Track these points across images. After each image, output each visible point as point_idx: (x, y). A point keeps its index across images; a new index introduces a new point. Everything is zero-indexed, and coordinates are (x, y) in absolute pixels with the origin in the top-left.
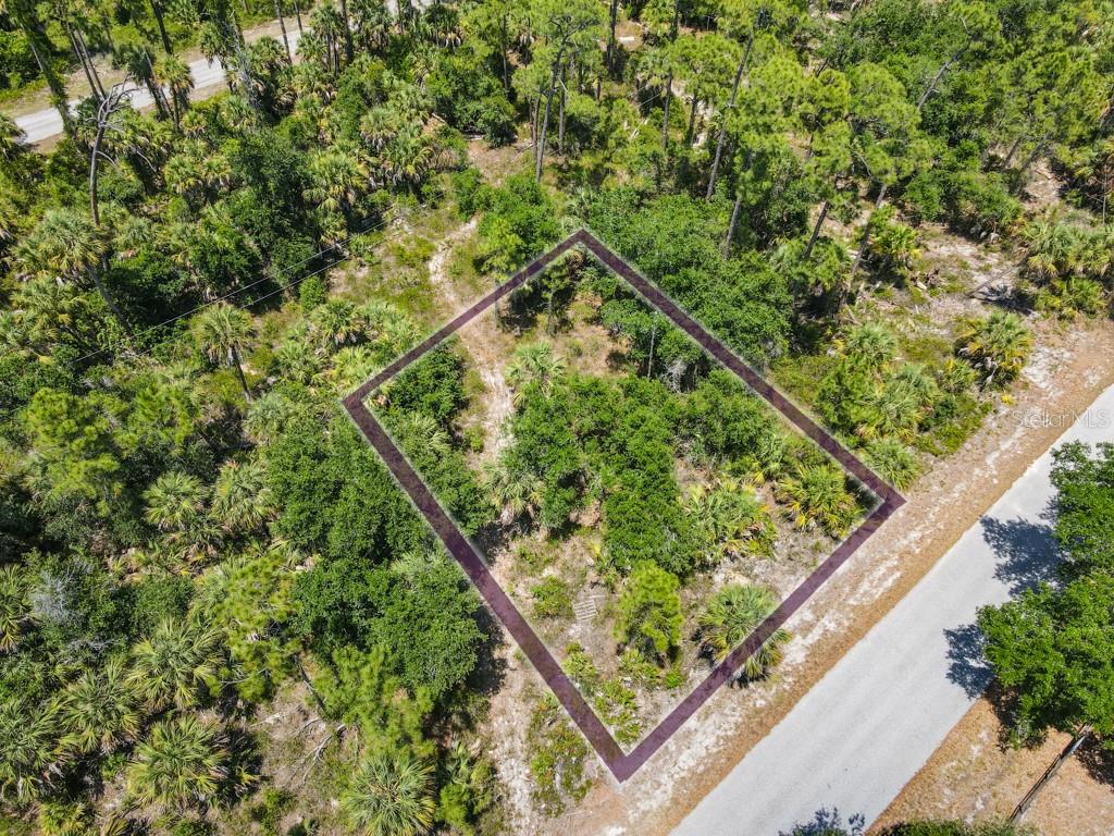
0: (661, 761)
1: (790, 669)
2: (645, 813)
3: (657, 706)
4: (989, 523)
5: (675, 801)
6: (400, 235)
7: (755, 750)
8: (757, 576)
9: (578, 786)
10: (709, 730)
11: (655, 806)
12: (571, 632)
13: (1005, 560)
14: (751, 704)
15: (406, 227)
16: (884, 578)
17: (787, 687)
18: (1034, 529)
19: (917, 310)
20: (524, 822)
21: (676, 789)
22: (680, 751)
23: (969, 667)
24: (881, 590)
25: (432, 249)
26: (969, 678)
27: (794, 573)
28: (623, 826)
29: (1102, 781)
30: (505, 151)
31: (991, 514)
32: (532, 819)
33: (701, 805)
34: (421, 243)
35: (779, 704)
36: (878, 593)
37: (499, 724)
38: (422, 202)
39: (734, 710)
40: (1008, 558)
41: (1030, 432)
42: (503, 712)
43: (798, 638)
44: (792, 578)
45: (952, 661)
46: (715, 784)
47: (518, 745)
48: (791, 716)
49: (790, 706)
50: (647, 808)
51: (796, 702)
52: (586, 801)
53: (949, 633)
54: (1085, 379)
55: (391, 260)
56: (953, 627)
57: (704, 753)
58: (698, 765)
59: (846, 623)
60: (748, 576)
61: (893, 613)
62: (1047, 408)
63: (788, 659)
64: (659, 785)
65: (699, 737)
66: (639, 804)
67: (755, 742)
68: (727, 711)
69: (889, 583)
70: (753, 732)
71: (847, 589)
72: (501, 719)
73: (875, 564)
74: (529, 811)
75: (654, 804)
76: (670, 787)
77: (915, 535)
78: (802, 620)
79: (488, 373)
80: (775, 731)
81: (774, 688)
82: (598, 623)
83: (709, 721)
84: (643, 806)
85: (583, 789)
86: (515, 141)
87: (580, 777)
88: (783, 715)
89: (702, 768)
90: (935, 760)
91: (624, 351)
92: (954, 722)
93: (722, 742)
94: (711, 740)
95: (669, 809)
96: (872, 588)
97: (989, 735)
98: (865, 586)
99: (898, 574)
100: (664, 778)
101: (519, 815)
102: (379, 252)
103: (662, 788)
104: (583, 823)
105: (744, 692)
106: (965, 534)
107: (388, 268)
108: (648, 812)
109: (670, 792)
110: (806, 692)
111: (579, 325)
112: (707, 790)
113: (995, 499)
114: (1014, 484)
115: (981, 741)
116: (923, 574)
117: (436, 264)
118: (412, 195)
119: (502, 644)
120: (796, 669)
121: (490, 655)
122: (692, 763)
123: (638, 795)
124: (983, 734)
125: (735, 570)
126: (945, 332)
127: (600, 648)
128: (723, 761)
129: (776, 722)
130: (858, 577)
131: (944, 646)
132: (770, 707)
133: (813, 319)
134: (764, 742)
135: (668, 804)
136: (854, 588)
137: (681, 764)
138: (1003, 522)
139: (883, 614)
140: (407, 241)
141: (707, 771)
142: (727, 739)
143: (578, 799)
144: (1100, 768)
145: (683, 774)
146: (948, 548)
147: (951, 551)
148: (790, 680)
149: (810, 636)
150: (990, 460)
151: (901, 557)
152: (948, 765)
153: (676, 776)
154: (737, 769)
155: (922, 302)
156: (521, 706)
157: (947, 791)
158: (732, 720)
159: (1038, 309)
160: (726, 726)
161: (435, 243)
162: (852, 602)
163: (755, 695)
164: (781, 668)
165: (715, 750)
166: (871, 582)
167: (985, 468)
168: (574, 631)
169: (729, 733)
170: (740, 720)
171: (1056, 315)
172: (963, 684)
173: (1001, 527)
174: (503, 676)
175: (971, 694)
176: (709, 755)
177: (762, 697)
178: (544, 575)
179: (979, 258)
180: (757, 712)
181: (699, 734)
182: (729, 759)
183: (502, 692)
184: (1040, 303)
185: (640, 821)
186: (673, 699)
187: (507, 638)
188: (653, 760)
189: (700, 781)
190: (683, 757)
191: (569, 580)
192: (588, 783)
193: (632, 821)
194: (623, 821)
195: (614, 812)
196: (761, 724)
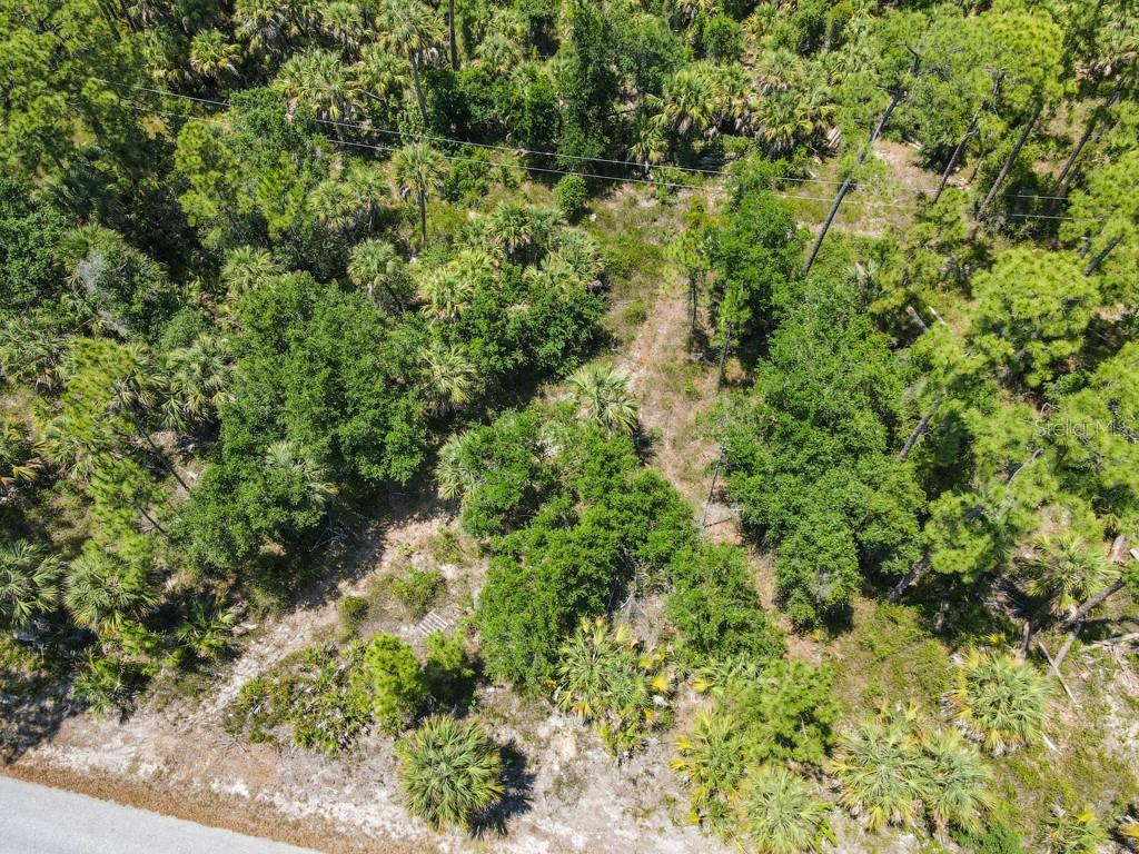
0: (328, 788)
2: (272, 805)
3: (378, 749)
5: (297, 825)
8: (586, 758)
9: (263, 731)
10: (385, 814)
11: (283, 810)
12: (404, 629)
14: (438, 839)
20: (211, 709)
21: (309, 819)
22: (348, 799)
27: (618, 795)
28: (251, 792)
32: (216, 714)
37: (281, 631)
42: (294, 627)
43: (545, 845)
44: (612, 797)
47: (272, 659)
50: (278, 803)
52: (256, 747)
57: (359, 822)
58: (344, 825)
60: (579, 750)
63: (512, 848)
64: (306, 801)
65: (372, 809)
66: (278, 794)
72: (287, 630)
74: (221, 707)
75: (285, 807)
76: (307, 811)
78: (569, 836)
83: (393, 808)
84: (278, 799)
85: (263, 737)
87: (272, 727)
89: (343, 829)
93: (380, 833)
94: (375, 822)
95: (286, 823)
100: (314, 801)
101: (214, 702)
102: (683, 195)
103: (303, 805)
108: (275, 807)
109: (304, 814)
119: (353, 583)
121: (338, 580)
122: (343, 817)
123: (284, 788)
125: (575, 731)
128: (361, 846)
133: (1009, 612)
135: (291, 819)
137: (336, 809)
141: (341, 836)
142: (386, 836)
143: (253, 739)
145: (327, 816)
153: (322, 811)
156: (308, 636)
158: (409, 829)
160: (398, 828)
164: (499, 846)
165: (368, 831)
168: (408, 629)
169: (393, 835)
170: (414, 837)
174: (325, 604)
176: (360, 828)
177: (452, 845)
178: (444, 568)
181: (376, 807)
183: (312, 613)
185: (261, 805)
186: (392, 761)
187: (363, 583)
188: (326, 781)
189: (328, 835)
190: (344, 806)
191: (453, 591)
192: (271, 738)
193: (258, 798)
194: (255, 790)
195: (259, 777)
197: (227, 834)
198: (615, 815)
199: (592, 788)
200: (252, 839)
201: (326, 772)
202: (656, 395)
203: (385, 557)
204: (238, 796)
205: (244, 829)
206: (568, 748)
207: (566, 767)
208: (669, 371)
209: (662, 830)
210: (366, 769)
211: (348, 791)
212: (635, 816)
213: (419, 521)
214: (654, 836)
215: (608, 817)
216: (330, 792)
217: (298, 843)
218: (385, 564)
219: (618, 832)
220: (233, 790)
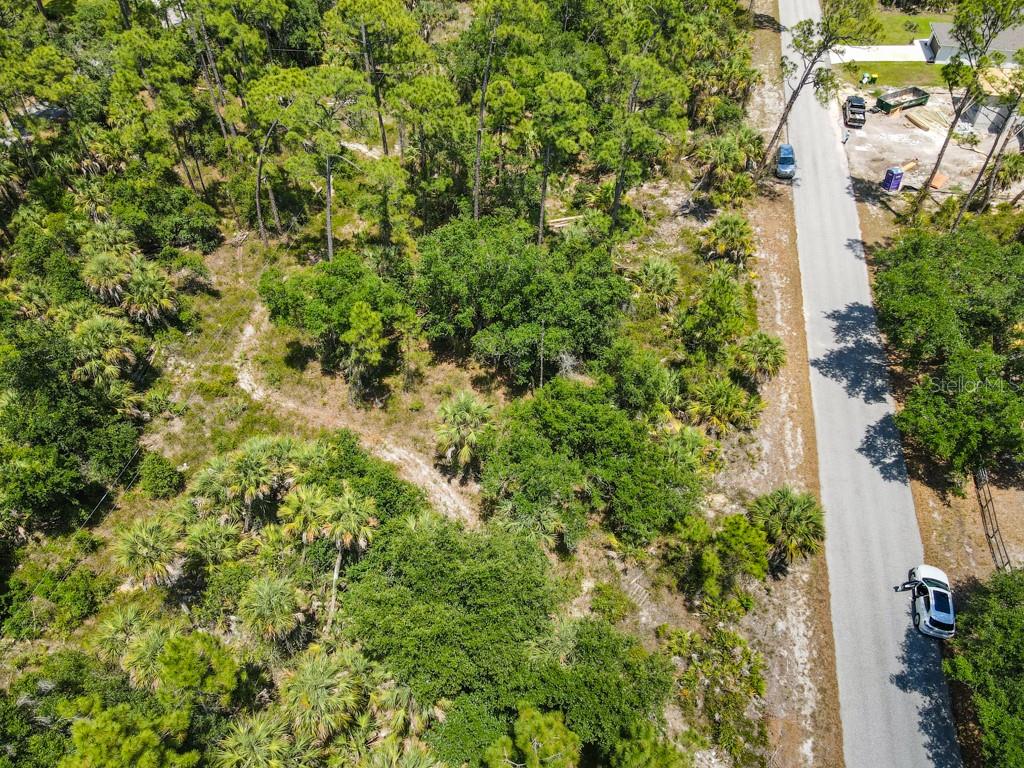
0: (788, 669)
2: (813, 716)
4: (815, 363)
5: (822, 690)
6: (184, 372)
8: (724, 488)
9: (755, 734)
10: (794, 622)
11: (814, 705)
12: (643, 620)
13: (845, 382)
14: (801, 583)
15: (183, 362)
16: (794, 438)
18: (840, 352)
19: (653, 241)
21: (815, 681)
22: (791, 652)
23: (889, 465)
24: (801, 447)
25: (231, 370)
26: (895, 472)
27: (743, 471)
29: (1007, 488)
30: (222, 252)
31: (812, 356)
34: (214, 371)
35: (817, 570)
36: (800, 450)
38: (184, 331)
39: (795, 595)
40: (845, 380)
41: (784, 292)
44: (745, 474)
45: (877, 468)
46: (833, 657)
48: (831, 572)
50: (811, 711)
52: (771, 741)
53: (860, 450)
54: (780, 241)
55: (198, 399)
56: (859, 445)
58: (811, 652)
59: (802, 484)
60: (719, 492)
61: (821, 458)
62: (779, 271)
64: (802, 687)
65: (793, 632)
66: (803, 713)
67: (828, 607)
68: (792, 599)
69: (800, 440)
70: (821, 601)
71: (781, 460)
73: (781, 430)
75: (811, 703)
76: (809, 684)
77: (784, 397)
79: (385, 453)
80: (832, 589)
82: (655, 599)
83: (789, 616)
84: (807, 711)
85: (761, 734)
86: (223, 239)
87: (751, 726)
88: (826, 574)
89: (815, 652)
90: (925, 540)
91: (482, 373)
92: (912, 507)
93: (809, 624)
94: (802, 628)
95: (823, 700)
96: (795, 448)
97: (934, 502)
98: (789, 451)
99: (799, 430)
100: (801, 680)
102: (176, 398)
103: (806, 688)
104: (784, 759)
105: (790, 577)
106: (811, 378)
107: (201, 409)
108: (814, 713)
109: (812, 686)
111: (426, 370)
112: (832, 664)
113: (805, 345)
114: (806, 329)
115: (934, 509)
116: (812, 420)
117: (246, 380)
118: (172, 330)
122: (806, 654)
123: (796, 707)
124: (931, 504)
126: (680, 248)
127: (673, 616)
128: (822, 636)
129: (827, 584)
130: (780, 446)
131: (864, 461)
132: (814, 576)
135: (820, 697)
136: (785, 457)
137: (800, 661)
138: (822, 358)
139: (816, 463)
140: (197, 375)
141: (820, 653)
142: (810, 619)
143: (764, 744)
144: (999, 480)
145: (808, 666)
146: (810, 394)
147: (813, 395)
150: (779, 320)
151: (791, 418)
152: (933, 537)
153: (806, 672)
154: (835, 634)
155: (651, 233)
157: (948, 554)
158: (800, 602)
159: (718, 207)
160: (801, 611)
161: (227, 364)
162: (792, 467)
163: (798, 574)
165: (810, 633)
166: (790, 445)
167: (781, 329)
168: (645, 617)
169: (808, 613)
170: (805, 599)
171: (729, 206)
172: (895, 478)
173: (823, 362)
175: (904, 482)
176: (810, 639)
177: (803, 572)
178: (585, 589)
179: (655, 187)
180: (810, 584)
181: (791, 629)
182: (825, 633)
184: (717, 202)
185: (816, 726)
186: (756, 617)
188: (782, 673)
189: (822, 662)
190: (797, 654)
191: (605, 581)
192: (760, 726)
193: (810, 729)
194: (807, 735)
195: (794, 734)
196: (819, 591)
197: (846, 749)
198: (756, 473)
199: (743, 486)
200: (844, 726)
201: (776, 672)
204: (814, 750)
205: (839, 736)
206: (719, 499)
207: (733, 501)
209: (758, 449)
210: (766, 638)
211: (785, 653)
212: (753, 462)
214: (763, 453)
215: (758, 478)
216: (790, 667)
217: (835, 686)
220: (810, 755)
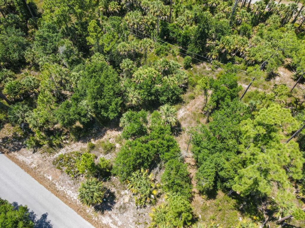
0: (68, 186)
1: (100, 219)
2: (55, 185)
5: (58, 191)
7: (73, 211)
8: (130, 204)
9: (60, 167)
11: (57, 187)
12: (101, 155)
14: (87, 208)
17: (94, 218)
20: (52, 158)
21: (61, 191)
22: (71, 190)
27: (134, 216)
33: (57, 198)
35: (88, 216)
37: (74, 145)
42: (77, 145)
43: (111, 221)
44: (132, 216)
46: (63, 201)
47: (69, 151)
48: (84, 220)
49: (87, 220)
50: (56, 185)
51: (89, 222)
52: (57, 170)
57: (72, 196)
58: (68, 196)
60: (129, 201)
63: (103, 218)
64: (62, 187)
66: (57, 182)
67: (75, 210)
70: (78, 210)
74: (54, 158)
76: (62, 189)
78: (118, 221)
79: (183, 111)
80: (79, 216)
81: (93, 215)
84: (57, 184)
87: (62, 166)
88: (84, 218)
89: (67, 197)
93: (75, 201)
95: (56, 190)
100: (64, 187)
101: (53, 156)
103: (61, 187)
107: (213, 74)
109: (61, 189)
110: (93, 224)
112: (61, 199)
119: (95, 140)
120: (100, 221)
121: (92, 138)
122: (69, 194)
123: (59, 182)
125: (130, 196)
128: (70, 202)
129: (82, 216)
132: (86, 214)
134: (75, 213)
135: (57, 190)
137: (68, 191)
141: (66, 198)
143: (57, 168)
145: (65, 192)
148: (96, 219)
149: (112, 225)
153: (65, 190)
156: (79, 149)
163: (90, 209)
164: (100, 216)
165: (72, 199)
169: (78, 203)
174: (86, 143)
177: (90, 211)
178: (116, 144)
182: (70, 204)
183: (82, 144)
185: (53, 184)
187: (97, 141)
188: (69, 184)
189: (64, 197)
190: (70, 191)
191: (116, 150)
192: (61, 169)
193: (53, 182)
194: (53, 180)
195: (55, 177)
196: (81, 212)
197: (43, 187)
198: (131, 221)
199: (128, 212)
200: (47, 190)
201: (69, 182)
202: (189, 119)
203: (104, 137)
204: (49, 179)
205: (47, 187)
206: (127, 199)
207: (124, 204)
208: (195, 114)
210: (78, 185)
211: (72, 188)
212: (136, 223)
213: (116, 131)
215: (129, 221)
216: (69, 187)
217: (56, 195)
218: (104, 138)
219: (130, 225)
220: (48, 178)
